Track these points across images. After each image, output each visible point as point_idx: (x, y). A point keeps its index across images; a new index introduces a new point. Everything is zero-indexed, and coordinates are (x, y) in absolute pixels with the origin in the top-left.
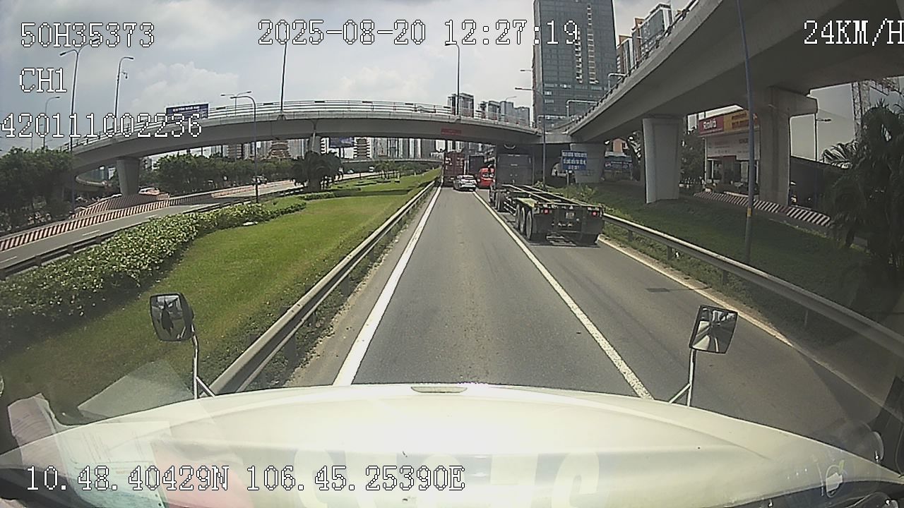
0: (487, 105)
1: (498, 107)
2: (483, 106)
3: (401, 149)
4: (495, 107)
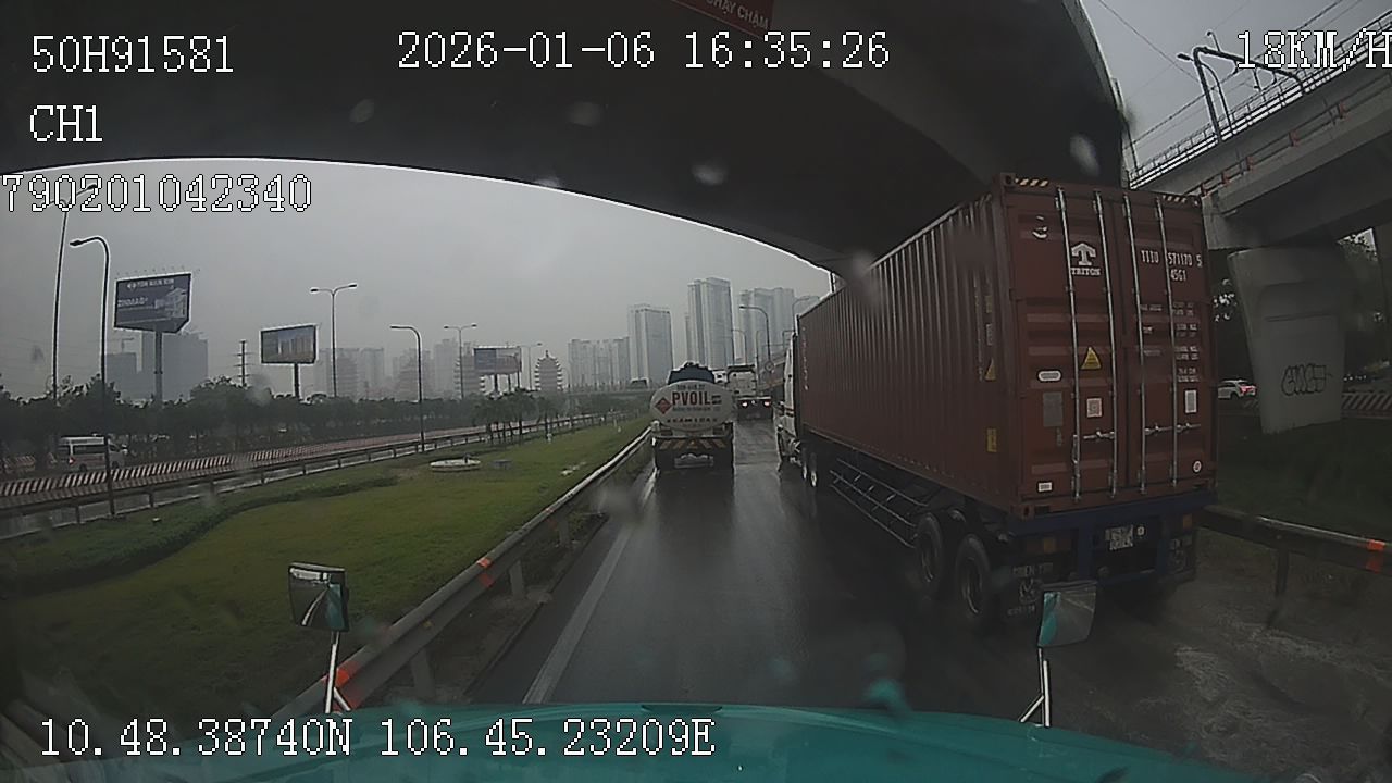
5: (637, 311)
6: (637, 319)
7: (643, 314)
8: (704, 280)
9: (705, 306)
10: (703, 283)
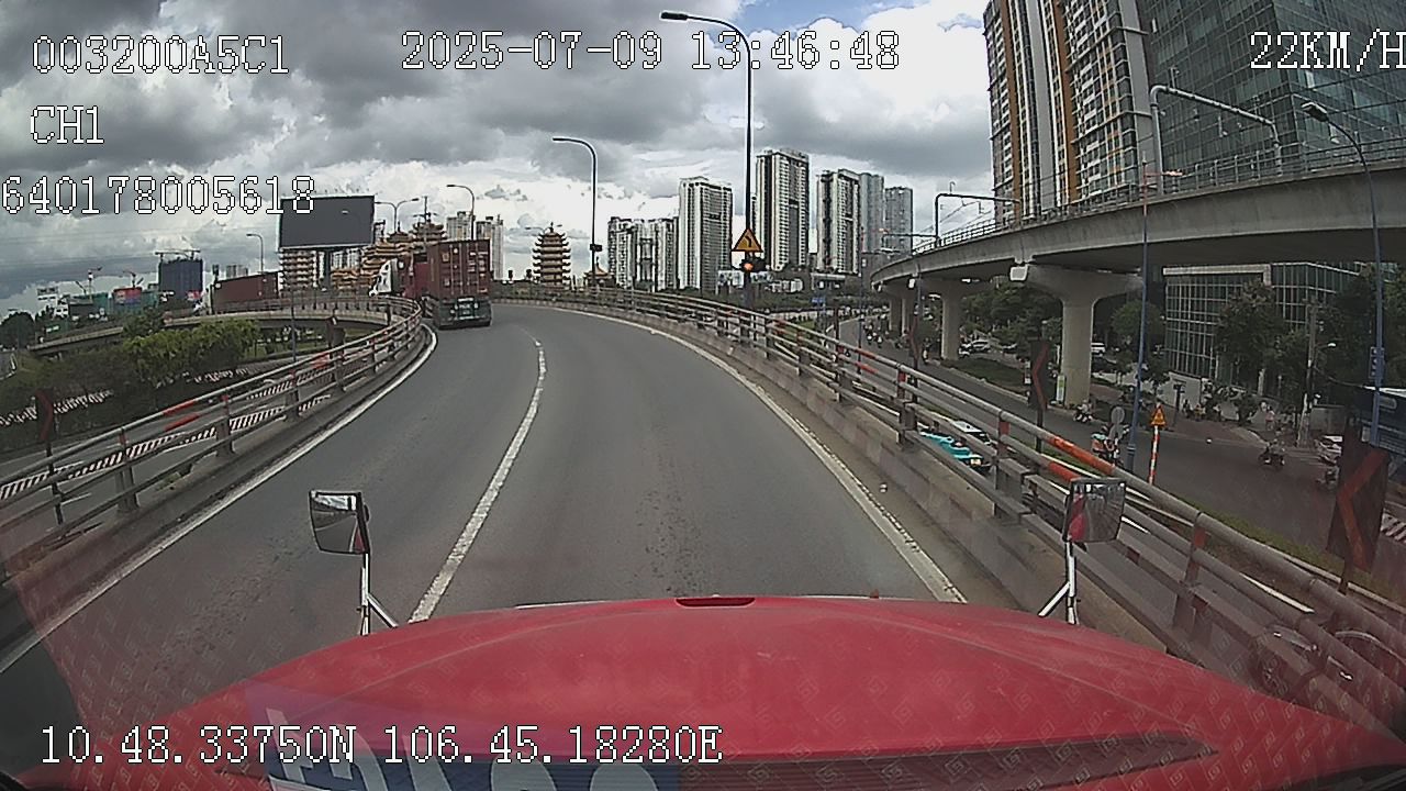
0: (835, 176)
1: (856, 182)
2: (827, 179)
4: (850, 181)
5: (691, 185)
6: (691, 194)
7: (697, 188)
8: (774, 151)
9: (776, 182)
10: (777, 153)
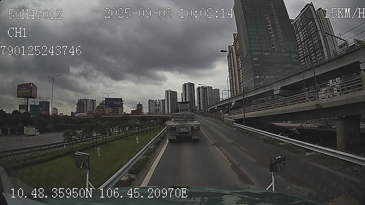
0: (201, 88)
1: (206, 89)
2: (199, 89)
3: (161, 110)
4: (204, 89)
6: (168, 93)
8: (187, 83)
9: (187, 90)
